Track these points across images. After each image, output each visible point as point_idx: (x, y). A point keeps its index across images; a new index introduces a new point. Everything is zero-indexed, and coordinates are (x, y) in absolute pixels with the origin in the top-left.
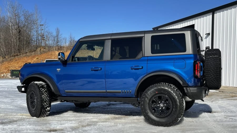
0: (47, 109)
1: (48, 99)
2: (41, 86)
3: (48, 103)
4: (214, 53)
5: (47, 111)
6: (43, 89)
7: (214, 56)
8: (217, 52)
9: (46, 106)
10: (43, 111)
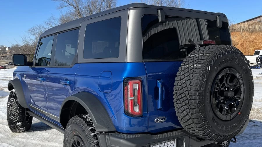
1: (17, 113)
2: (14, 95)
3: (17, 118)
4: (197, 59)
5: (19, 127)
6: (14, 100)
7: (193, 65)
8: (205, 55)
9: (15, 120)
10: (13, 126)
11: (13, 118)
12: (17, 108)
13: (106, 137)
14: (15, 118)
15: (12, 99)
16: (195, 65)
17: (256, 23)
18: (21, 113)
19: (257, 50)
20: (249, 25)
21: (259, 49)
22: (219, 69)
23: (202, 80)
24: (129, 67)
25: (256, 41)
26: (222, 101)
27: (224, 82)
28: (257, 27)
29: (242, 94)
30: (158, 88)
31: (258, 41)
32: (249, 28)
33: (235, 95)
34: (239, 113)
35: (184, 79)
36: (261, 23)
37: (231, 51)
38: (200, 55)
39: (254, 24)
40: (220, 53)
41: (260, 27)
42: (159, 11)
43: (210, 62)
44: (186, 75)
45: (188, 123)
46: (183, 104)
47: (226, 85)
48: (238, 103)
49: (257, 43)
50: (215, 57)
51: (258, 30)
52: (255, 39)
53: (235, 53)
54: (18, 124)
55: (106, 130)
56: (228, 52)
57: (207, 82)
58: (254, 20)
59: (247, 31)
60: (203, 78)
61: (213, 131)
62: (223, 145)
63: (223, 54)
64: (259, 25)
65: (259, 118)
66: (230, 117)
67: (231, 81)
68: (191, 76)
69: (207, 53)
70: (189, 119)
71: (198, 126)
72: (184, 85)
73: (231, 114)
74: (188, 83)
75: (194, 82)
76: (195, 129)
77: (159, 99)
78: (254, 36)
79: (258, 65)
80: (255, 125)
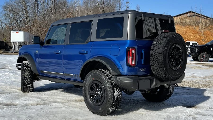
0: (29, 86)
1: (29, 77)
2: (26, 65)
3: (29, 81)
4: (162, 39)
5: (30, 88)
6: (26, 68)
7: (160, 42)
8: (165, 37)
9: (27, 83)
10: (25, 87)
11: (26, 81)
12: (29, 74)
13: (117, 77)
14: (27, 81)
15: (25, 68)
16: (161, 42)
17: (187, 18)
18: (31, 77)
19: (188, 42)
20: (181, 19)
21: (189, 41)
22: (172, 44)
23: (165, 49)
24: (128, 42)
25: (186, 34)
26: (173, 61)
27: (174, 51)
28: (188, 21)
29: (182, 58)
30: (142, 53)
31: (188, 33)
32: (181, 22)
33: (179, 58)
34: (181, 67)
35: (156, 49)
36: (190, 18)
37: (177, 35)
38: (163, 37)
39: (185, 18)
40: (172, 36)
41: (190, 21)
42: (143, 14)
43: (168, 40)
44: (157, 46)
45: (157, 70)
46: (155, 60)
47: (175, 53)
48: (180, 62)
49: (188, 35)
50: (170, 38)
51: (188, 23)
52: (186, 32)
53: (179, 37)
54: (29, 85)
55: (116, 74)
56: (176, 36)
57: (167, 49)
58: (185, 15)
59: (179, 24)
60: (165, 48)
61: (169, 74)
62: (170, 91)
63: (174, 37)
64: (189, 19)
65: (189, 86)
66: (177, 68)
67: (177, 51)
68: (159, 47)
69: (166, 36)
70: (158, 68)
71: (162, 71)
72: (156, 52)
73: (177, 67)
74: (158, 50)
75: (161, 50)
76: (160, 73)
77: (143, 59)
78: (185, 29)
79: (189, 54)
80: (187, 89)
